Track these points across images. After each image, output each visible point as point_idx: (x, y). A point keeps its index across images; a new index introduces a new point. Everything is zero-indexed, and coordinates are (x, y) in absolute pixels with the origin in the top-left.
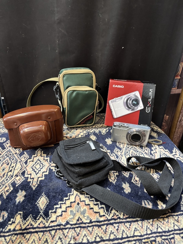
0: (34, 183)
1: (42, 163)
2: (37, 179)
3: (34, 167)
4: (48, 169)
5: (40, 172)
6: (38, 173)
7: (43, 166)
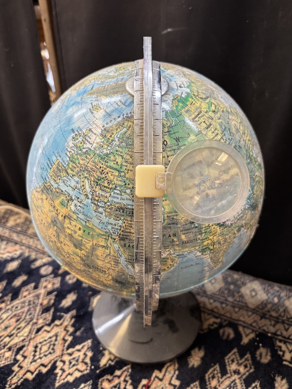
0: (15, 378)
1: (54, 345)
2: (24, 373)
3: (40, 346)
4: (53, 362)
5: (39, 360)
6: (35, 361)
7: (52, 351)
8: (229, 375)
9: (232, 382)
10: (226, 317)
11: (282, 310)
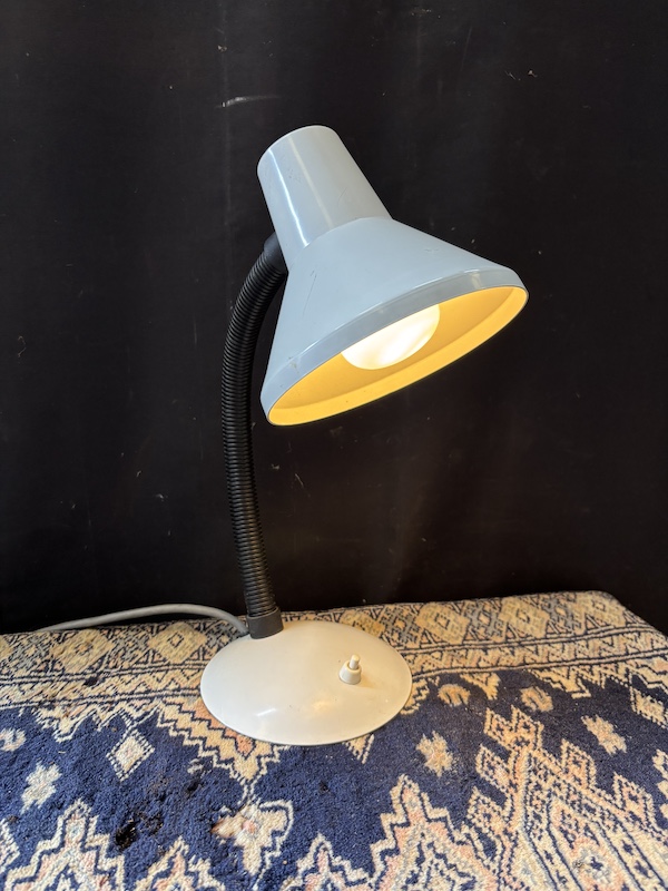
8: (514, 753)
9: (530, 761)
10: (430, 671)
11: (504, 629)
